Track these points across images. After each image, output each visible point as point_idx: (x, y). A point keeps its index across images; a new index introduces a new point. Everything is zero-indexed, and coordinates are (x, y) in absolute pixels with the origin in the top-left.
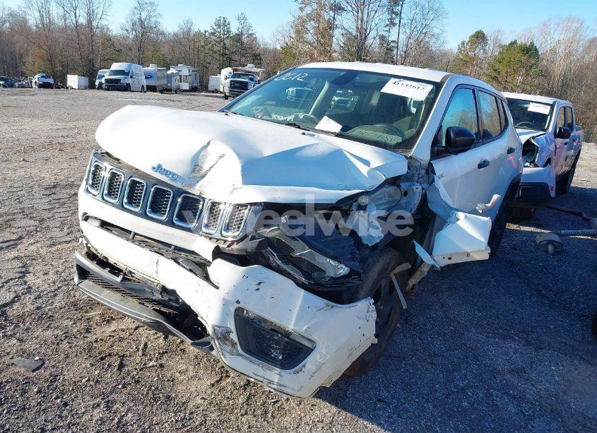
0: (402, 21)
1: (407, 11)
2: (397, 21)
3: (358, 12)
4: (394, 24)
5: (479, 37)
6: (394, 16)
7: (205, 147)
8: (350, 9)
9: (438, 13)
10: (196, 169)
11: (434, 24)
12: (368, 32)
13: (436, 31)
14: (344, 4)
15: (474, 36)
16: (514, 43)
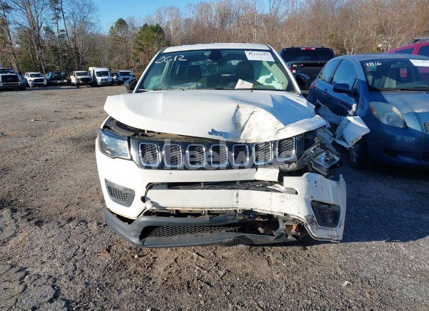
0: (65, 15)
1: (67, 8)
2: (61, 15)
3: (26, 10)
4: (59, 18)
5: (121, 23)
6: (57, 11)
7: (237, 110)
8: (18, 7)
9: (91, 8)
10: (237, 126)
11: (90, 16)
12: (40, 25)
13: (93, 21)
14: (11, 4)
15: (117, 22)
16: (146, 25)
